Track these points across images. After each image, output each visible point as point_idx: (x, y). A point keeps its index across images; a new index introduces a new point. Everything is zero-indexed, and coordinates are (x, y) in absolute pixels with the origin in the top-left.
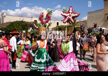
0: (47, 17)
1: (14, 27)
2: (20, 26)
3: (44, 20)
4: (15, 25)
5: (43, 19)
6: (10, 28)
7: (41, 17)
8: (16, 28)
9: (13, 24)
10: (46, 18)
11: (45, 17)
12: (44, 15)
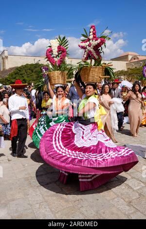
0: (59, 51)
1: (23, 77)
2: (33, 73)
3: (56, 59)
4: (24, 71)
5: (54, 57)
6: (15, 78)
7: (49, 55)
8: (26, 78)
9: (20, 71)
10: (59, 54)
11: (55, 52)
12: (53, 49)
